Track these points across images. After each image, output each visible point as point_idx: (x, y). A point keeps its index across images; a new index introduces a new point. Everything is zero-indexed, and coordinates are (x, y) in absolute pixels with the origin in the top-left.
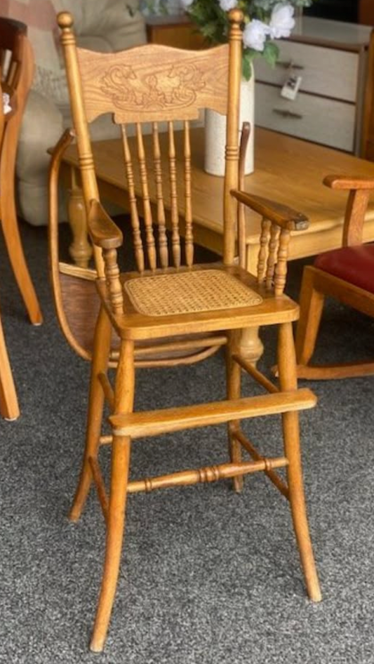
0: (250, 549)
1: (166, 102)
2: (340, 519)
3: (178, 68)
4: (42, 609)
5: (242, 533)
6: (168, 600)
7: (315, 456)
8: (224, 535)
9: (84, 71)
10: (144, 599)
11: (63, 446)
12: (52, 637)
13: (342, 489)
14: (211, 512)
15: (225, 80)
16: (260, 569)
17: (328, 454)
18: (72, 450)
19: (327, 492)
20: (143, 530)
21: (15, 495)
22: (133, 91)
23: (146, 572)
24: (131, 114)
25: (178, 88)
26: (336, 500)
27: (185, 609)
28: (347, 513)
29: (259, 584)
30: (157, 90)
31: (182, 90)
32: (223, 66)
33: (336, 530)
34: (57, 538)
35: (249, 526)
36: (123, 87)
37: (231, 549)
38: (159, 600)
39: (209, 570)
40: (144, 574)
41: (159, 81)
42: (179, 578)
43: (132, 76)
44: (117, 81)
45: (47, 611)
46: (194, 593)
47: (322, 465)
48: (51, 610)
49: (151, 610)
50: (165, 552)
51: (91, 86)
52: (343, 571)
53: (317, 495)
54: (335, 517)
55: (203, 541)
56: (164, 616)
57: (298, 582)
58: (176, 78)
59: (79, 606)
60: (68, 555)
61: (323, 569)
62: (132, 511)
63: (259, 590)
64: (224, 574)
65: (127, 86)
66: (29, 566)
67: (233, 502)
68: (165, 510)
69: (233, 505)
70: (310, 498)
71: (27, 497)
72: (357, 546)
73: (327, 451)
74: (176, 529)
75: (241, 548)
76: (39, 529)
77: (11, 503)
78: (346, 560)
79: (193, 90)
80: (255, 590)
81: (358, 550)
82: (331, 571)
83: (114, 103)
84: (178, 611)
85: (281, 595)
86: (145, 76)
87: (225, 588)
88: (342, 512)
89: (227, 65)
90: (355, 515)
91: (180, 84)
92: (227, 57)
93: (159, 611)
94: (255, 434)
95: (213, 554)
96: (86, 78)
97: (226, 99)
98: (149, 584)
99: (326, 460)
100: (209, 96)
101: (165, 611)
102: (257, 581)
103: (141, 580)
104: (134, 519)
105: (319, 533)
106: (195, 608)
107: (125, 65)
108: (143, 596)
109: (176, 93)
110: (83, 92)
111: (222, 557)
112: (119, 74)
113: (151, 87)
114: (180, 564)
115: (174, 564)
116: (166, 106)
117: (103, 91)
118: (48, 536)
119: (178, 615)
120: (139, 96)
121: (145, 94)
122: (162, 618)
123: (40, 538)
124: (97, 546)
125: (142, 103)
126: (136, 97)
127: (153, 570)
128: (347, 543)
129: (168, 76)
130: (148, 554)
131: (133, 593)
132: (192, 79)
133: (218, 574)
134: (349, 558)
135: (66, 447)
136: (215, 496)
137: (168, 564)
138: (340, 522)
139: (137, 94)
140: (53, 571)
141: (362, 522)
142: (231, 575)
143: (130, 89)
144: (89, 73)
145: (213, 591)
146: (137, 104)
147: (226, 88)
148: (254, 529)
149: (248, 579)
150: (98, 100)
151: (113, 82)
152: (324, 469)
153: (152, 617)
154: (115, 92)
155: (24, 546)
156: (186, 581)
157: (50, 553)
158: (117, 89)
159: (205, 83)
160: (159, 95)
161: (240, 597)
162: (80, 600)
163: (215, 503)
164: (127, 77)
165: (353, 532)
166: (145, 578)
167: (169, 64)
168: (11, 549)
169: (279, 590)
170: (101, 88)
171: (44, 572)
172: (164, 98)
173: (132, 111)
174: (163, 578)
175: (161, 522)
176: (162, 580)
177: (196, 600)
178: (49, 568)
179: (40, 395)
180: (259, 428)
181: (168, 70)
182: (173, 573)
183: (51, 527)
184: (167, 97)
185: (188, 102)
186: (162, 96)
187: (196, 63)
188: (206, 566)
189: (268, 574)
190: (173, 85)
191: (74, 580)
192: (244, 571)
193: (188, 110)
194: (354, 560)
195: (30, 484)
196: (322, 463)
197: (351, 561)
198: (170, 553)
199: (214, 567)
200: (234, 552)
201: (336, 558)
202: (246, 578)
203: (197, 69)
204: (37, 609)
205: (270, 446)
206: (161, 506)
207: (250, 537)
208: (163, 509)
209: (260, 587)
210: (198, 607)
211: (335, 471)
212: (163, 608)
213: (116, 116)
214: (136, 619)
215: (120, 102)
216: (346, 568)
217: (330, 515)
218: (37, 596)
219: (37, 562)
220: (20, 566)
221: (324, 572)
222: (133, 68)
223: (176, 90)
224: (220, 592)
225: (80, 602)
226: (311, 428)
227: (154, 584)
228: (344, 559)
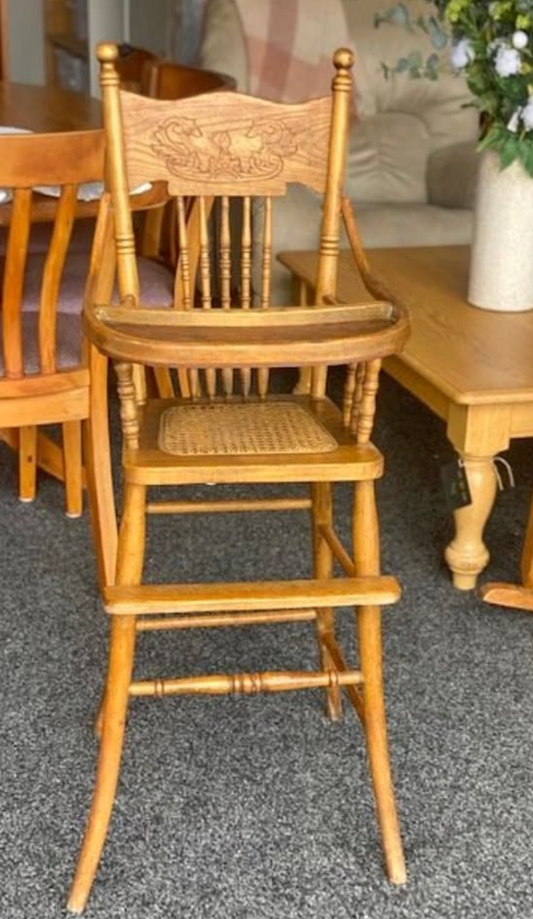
0: (337, 836)
1: (242, 171)
2: (489, 821)
3: (260, 125)
4: (16, 860)
5: (337, 812)
6: (186, 883)
7: (499, 724)
8: (310, 810)
9: (128, 122)
10: (155, 876)
11: (158, 648)
12: (10, 901)
13: (515, 778)
14: (308, 774)
15: (324, 144)
16: (337, 868)
17: (520, 725)
18: (167, 654)
19: (491, 779)
20: (203, 780)
21: (63, 701)
22: (196, 153)
23: (177, 840)
24: (192, 184)
25: (259, 153)
26: (498, 793)
27: (202, 903)
28: (505, 815)
29: (325, 890)
30: (229, 154)
31: (265, 156)
32: (322, 127)
33: (476, 836)
34: (85, 769)
35: (351, 804)
36: (182, 147)
37: (310, 832)
38: (174, 882)
39: (264, 855)
40: (174, 842)
41: (234, 141)
42: (218, 857)
43: (197, 133)
44: (175, 138)
45: (21, 864)
46: (227, 882)
47: (503, 739)
48: (26, 864)
49: (157, 893)
50: (217, 818)
51: (137, 143)
52: (456, 897)
53: (473, 781)
54: (484, 816)
55: (278, 812)
56: (170, 904)
57: (382, 899)
58: (259, 138)
59: (65, 866)
60: (88, 795)
61: (428, 889)
62: (203, 752)
63: (320, 899)
64: (283, 864)
65: (188, 146)
66: (31, 800)
67: (347, 766)
68: (247, 759)
69: (344, 769)
70: (461, 783)
71: (77, 706)
72: (496, 866)
73: (520, 720)
74: (248, 788)
75: (324, 832)
76: (71, 751)
77: (53, 711)
78: (469, 882)
79: (280, 156)
80: (313, 897)
81: (495, 871)
82: (438, 893)
83: (167, 167)
84: (193, 903)
85: (348, 912)
86: (215, 134)
87: (274, 884)
88: (498, 812)
89: (328, 124)
90: (516, 819)
91: (262, 148)
92: (329, 115)
93: (166, 896)
94: (428, 677)
95: (282, 834)
96: (131, 131)
97: (325, 172)
98: (172, 856)
99: (512, 733)
100: (302, 167)
101: (175, 899)
102: (323, 885)
103: (166, 849)
104: (200, 764)
105: (449, 835)
106: (218, 904)
107: (187, 119)
108: (156, 872)
109: (255, 160)
110: (125, 150)
111: (291, 842)
112: (178, 129)
113: (221, 149)
114: (228, 837)
115: (220, 837)
116: (242, 177)
117: (153, 150)
118: (76, 763)
119: (189, 908)
120: (204, 159)
121: (213, 157)
122: (165, 907)
123: (64, 764)
124: (132, 790)
125: (208, 171)
126: (200, 160)
127: (189, 838)
128: (482, 858)
129: (246, 136)
130: (193, 814)
131: (145, 863)
132: (278, 142)
133: (274, 862)
134: (475, 880)
135: (162, 649)
136: (325, 752)
137: (212, 835)
138: (488, 825)
139: (202, 157)
140: (57, 812)
141: (521, 831)
142: (291, 869)
143: (192, 149)
144: (135, 125)
145: (254, 886)
146: (201, 172)
147: (326, 156)
148: (356, 810)
149: (312, 879)
150: (146, 162)
151: (168, 138)
152: (503, 745)
153: (153, 903)
154: (172, 153)
155: (40, 770)
156: (225, 863)
157: (66, 787)
158: (173, 149)
159: (296, 147)
160: (231, 160)
161: (287, 903)
162: (71, 859)
163: (320, 763)
164: (189, 133)
165: (500, 844)
166: (172, 847)
167: (248, 120)
168: (21, 770)
169: (348, 905)
170: (152, 146)
171: (45, 811)
172: (240, 165)
173: (193, 180)
174: (196, 852)
175: (234, 775)
176: (192, 855)
177: (224, 893)
178: (54, 807)
179: (165, 576)
180: (437, 670)
181: (246, 128)
182: (213, 847)
183: (86, 752)
184: (243, 164)
185: (272, 172)
186: (236, 163)
187: (285, 121)
188: (263, 850)
189: (344, 878)
190: (252, 149)
191: (78, 829)
192: (312, 867)
193: (272, 184)
194: (480, 884)
195: (91, 689)
196: (504, 735)
197: (476, 885)
198: (223, 819)
199: (273, 852)
200: (312, 837)
201: (455, 877)
202: (309, 876)
203: (287, 128)
204: (10, 859)
205: (440, 698)
206: (244, 752)
207: (347, 820)
208: (245, 757)
209: (324, 893)
210: (222, 904)
211: (517, 752)
212: (174, 893)
213: (170, 185)
214: (131, 900)
215: (176, 167)
216: (463, 894)
217: (479, 812)
218: (19, 842)
219: (44, 796)
220: (19, 797)
221: (428, 892)
222: (198, 123)
223: (256, 155)
224: (264, 889)
225: (69, 861)
226: (513, 683)
227: (179, 858)
228: (466, 881)
